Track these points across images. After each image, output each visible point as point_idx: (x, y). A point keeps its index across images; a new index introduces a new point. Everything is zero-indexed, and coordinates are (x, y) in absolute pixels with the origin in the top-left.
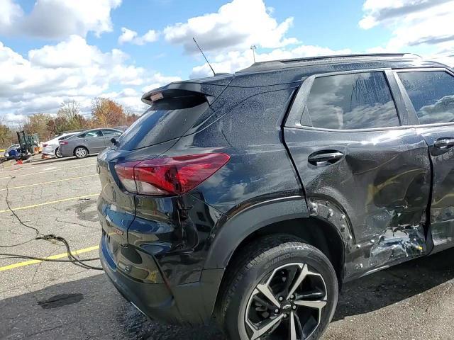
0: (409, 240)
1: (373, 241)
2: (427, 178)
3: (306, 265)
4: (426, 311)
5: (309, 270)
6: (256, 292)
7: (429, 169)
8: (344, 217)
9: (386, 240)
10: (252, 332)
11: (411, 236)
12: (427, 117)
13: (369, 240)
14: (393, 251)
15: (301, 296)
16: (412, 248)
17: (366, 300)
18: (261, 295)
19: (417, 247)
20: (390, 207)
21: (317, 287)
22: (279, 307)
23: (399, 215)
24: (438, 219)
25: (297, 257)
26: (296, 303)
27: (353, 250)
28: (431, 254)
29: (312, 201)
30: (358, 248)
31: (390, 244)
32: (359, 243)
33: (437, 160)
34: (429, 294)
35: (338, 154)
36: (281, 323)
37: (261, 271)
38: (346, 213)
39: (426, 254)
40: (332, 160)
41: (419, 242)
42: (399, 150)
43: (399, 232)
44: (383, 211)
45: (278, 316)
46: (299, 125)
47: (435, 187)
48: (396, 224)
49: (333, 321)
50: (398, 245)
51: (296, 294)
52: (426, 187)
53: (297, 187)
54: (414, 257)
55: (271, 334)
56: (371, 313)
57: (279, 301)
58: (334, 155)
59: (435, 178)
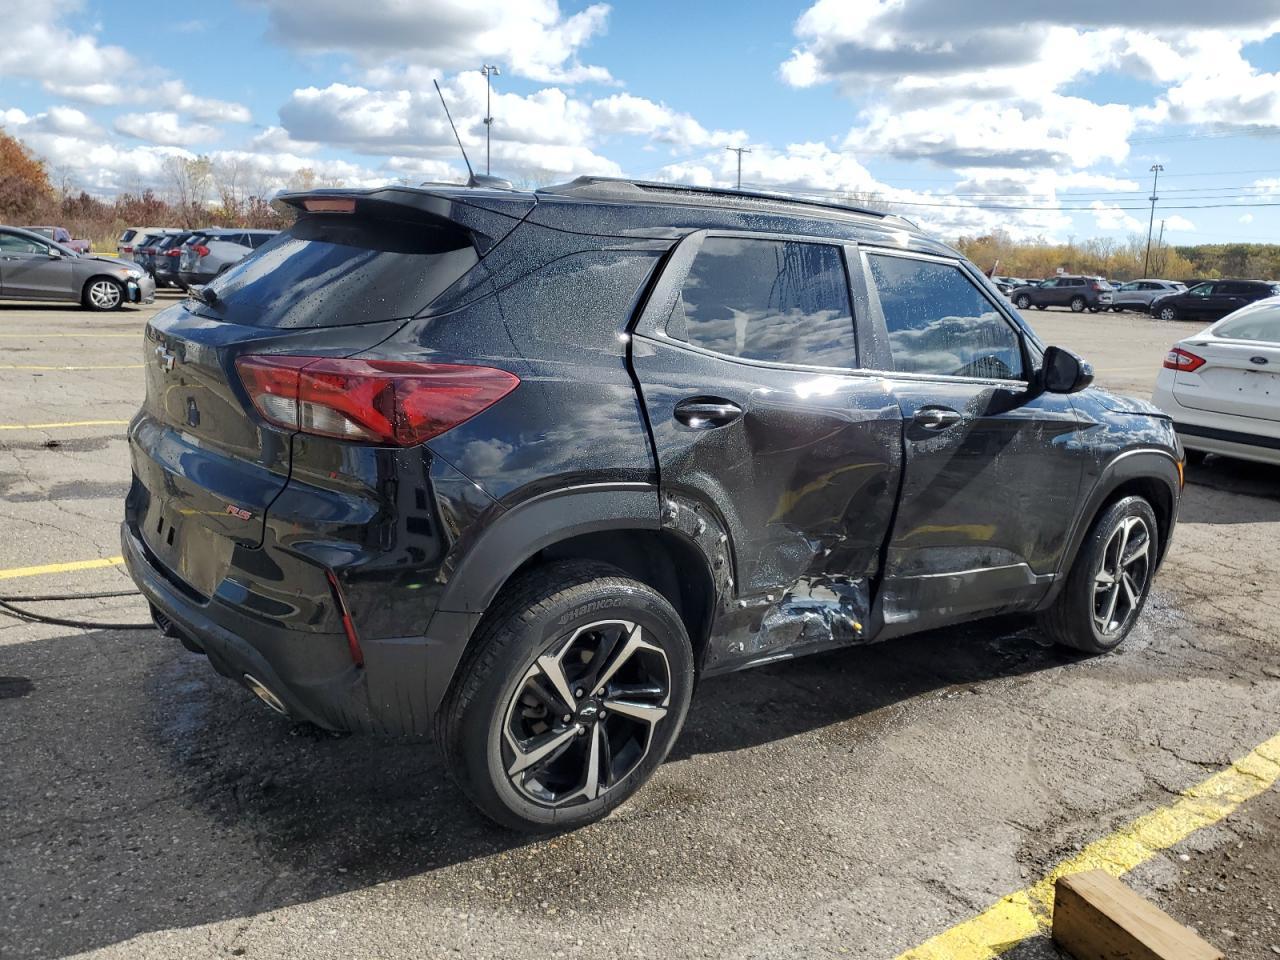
0: (838, 606)
1: (771, 597)
2: (891, 482)
3: (639, 628)
4: (851, 751)
5: (644, 638)
6: (534, 671)
7: (898, 465)
8: (724, 538)
9: (795, 601)
10: (513, 757)
11: (844, 601)
12: (904, 355)
13: (763, 594)
14: (806, 626)
15: (619, 692)
16: (844, 625)
17: (735, 727)
18: (543, 679)
19: (852, 623)
20: (812, 534)
21: (651, 678)
22: (574, 708)
23: (828, 552)
24: (900, 570)
25: (624, 607)
26: (607, 704)
27: (730, 610)
28: (876, 640)
29: (670, 497)
30: (740, 606)
31: (800, 610)
32: (745, 597)
33: (915, 449)
34: (860, 723)
35: (730, 408)
36: (573, 743)
37: (552, 627)
38: (728, 532)
39: (866, 637)
40: (717, 420)
41: (858, 614)
42: (848, 419)
43: (821, 588)
44: (798, 540)
45: (568, 730)
46: (662, 335)
47: (903, 503)
48: (819, 571)
49: (668, 760)
50: (816, 615)
51: (610, 688)
52: (886, 500)
53: (647, 464)
54: (844, 644)
55: (551, 765)
56: (746, 752)
57: (576, 698)
58: (723, 409)
59: (905, 486)
